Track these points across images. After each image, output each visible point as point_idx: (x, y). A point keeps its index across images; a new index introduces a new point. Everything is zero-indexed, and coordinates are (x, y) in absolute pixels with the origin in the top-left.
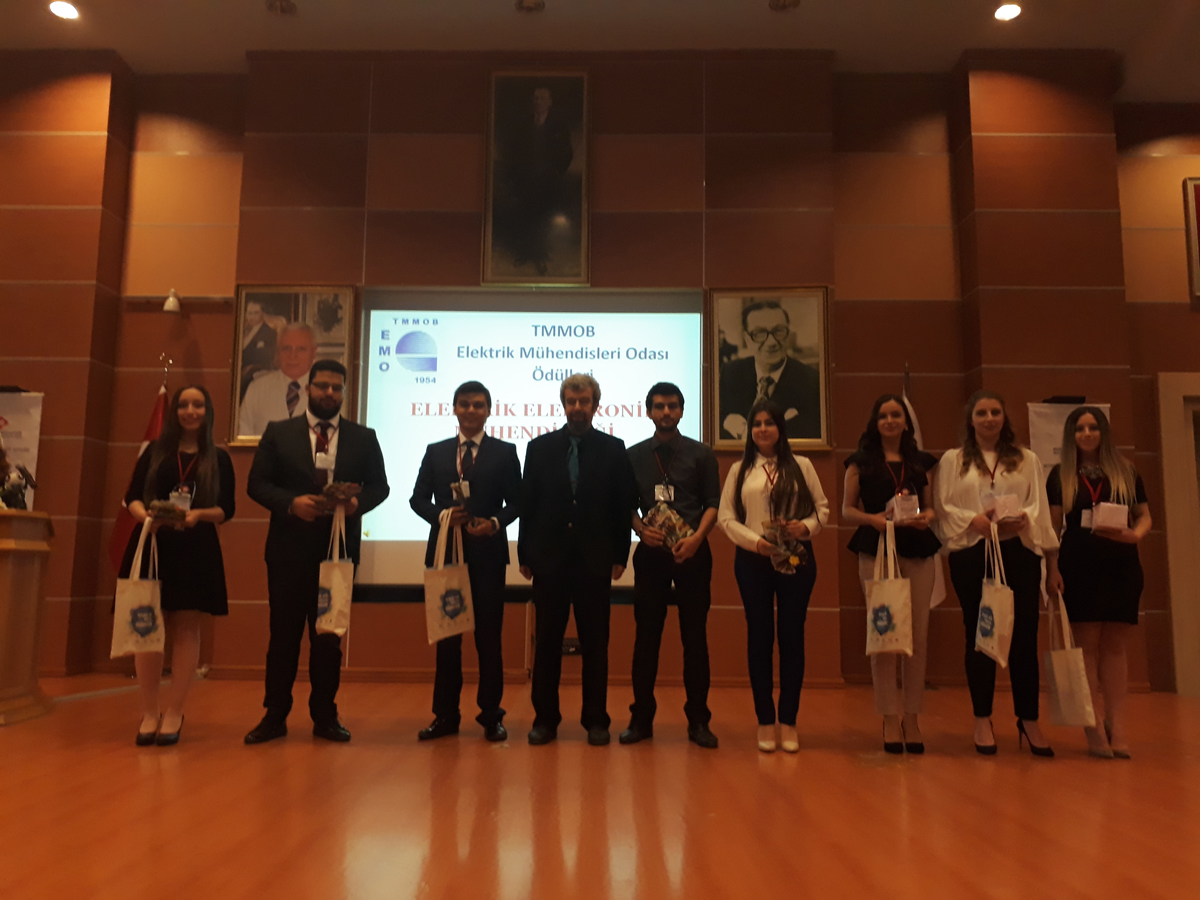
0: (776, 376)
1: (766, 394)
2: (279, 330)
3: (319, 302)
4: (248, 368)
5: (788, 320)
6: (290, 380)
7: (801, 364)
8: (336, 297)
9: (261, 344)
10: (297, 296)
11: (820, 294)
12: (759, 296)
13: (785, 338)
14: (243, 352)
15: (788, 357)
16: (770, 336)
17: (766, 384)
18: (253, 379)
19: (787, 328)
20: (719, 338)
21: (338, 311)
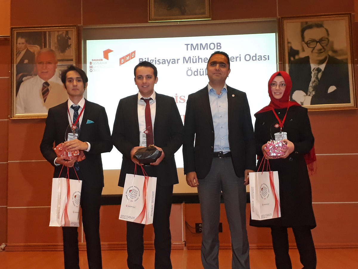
0: (322, 67)
1: (317, 78)
2: (36, 53)
3: (58, 36)
4: (20, 75)
5: (328, 34)
6: (44, 81)
7: (337, 59)
8: (67, 32)
9: (26, 61)
10: (45, 33)
11: (347, 18)
12: (311, 21)
13: (327, 45)
14: (17, 66)
15: (329, 55)
16: (318, 44)
17: (317, 72)
18: (22, 81)
19: (328, 39)
20: (288, 46)
21: (68, 41)
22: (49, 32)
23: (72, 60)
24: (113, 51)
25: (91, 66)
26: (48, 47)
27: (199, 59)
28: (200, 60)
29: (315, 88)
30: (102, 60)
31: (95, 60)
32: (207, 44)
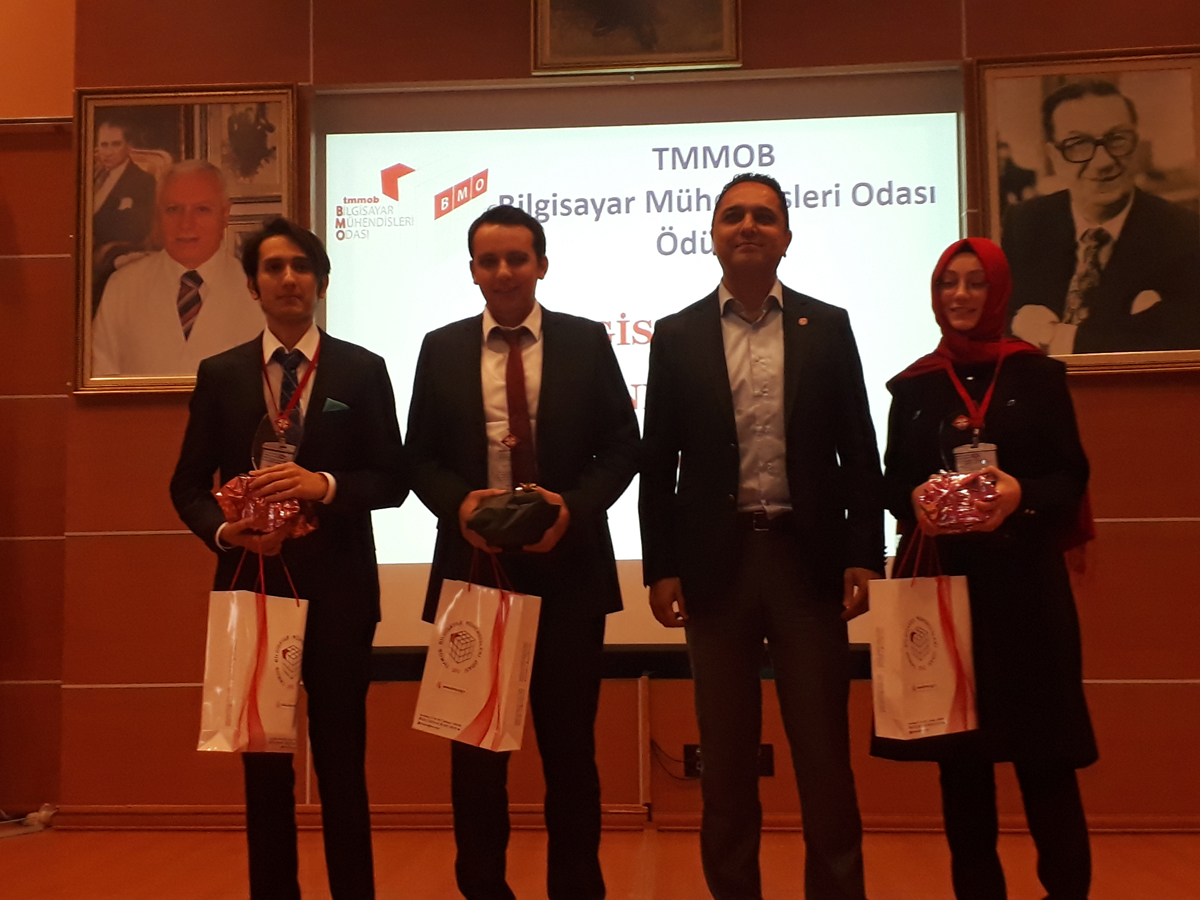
0: (1114, 227)
1: (1095, 263)
2: (158, 176)
3: (231, 121)
4: (106, 248)
5: (1134, 117)
6: (185, 270)
7: (1164, 202)
8: (262, 105)
9: (126, 204)
12: (1074, 72)
13: (1130, 153)
14: (96, 218)
15: (1135, 187)
16: (1100, 149)
17: (1093, 243)
18: (114, 269)
19: (1132, 132)
20: (999, 159)
21: (266, 136)
22: (203, 106)
23: (277, 200)
24: (412, 170)
25: (340, 218)
26: (197, 155)
27: (699, 198)
28: (704, 201)
29: (1087, 298)
30: (376, 200)
31: (352, 200)
32: (725, 148)
